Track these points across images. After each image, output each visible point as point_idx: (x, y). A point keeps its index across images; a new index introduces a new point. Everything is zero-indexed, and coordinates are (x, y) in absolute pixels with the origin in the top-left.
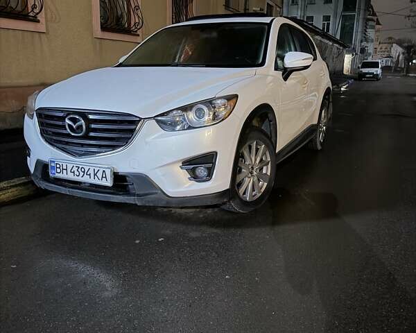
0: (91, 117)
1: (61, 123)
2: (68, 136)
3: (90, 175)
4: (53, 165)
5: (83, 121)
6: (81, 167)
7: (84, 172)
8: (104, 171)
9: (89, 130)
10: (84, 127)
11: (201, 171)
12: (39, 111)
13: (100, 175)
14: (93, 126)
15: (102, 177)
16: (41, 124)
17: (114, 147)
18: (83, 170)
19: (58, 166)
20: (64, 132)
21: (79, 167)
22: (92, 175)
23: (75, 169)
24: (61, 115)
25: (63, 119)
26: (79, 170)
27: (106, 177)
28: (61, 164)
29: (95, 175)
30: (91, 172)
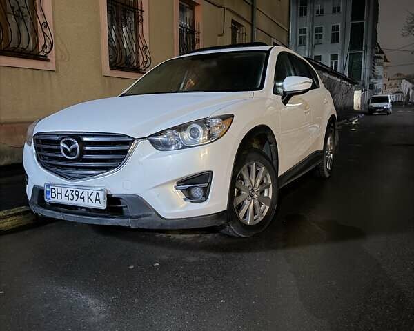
0: (86, 139)
1: (56, 147)
2: (64, 159)
3: (83, 198)
4: (48, 189)
5: (77, 144)
6: (75, 190)
7: (78, 196)
8: (97, 193)
9: (83, 152)
10: (78, 149)
11: (197, 192)
12: (37, 137)
13: (93, 198)
14: (87, 148)
15: (96, 200)
16: (38, 149)
17: (107, 169)
18: (77, 193)
19: (53, 190)
20: (59, 155)
21: (73, 191)
22: (86, 199)
23: (69, 193)
24: (57, 138)
25: (58, 142)
26: (74, 194)
27: (99, 200)
28: (55, 188)
29: (89, 198)
30: (85, 195)
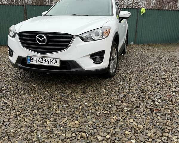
0: (50, 35)
1: (34, 39)
2: (38, 44)
3: (48, 62)
4: (29, 58)
5: (45, 37)
6: (44, 58)
7: (45, 61)
8: (56, 60)
9: (48, 41)
10: (46, 40)
11: (98, 59)
12: (20, 34)
15: (55, 63)
16: (21, 39)
17: (61, 49)
18: (45, 60)
19: (32, 59)
21: (43, 59)
23: (41, 60)
26: (43, 60)
27: (57, 63)
28: (33, 58)
29: (51, 62)
30: (49, 60)
